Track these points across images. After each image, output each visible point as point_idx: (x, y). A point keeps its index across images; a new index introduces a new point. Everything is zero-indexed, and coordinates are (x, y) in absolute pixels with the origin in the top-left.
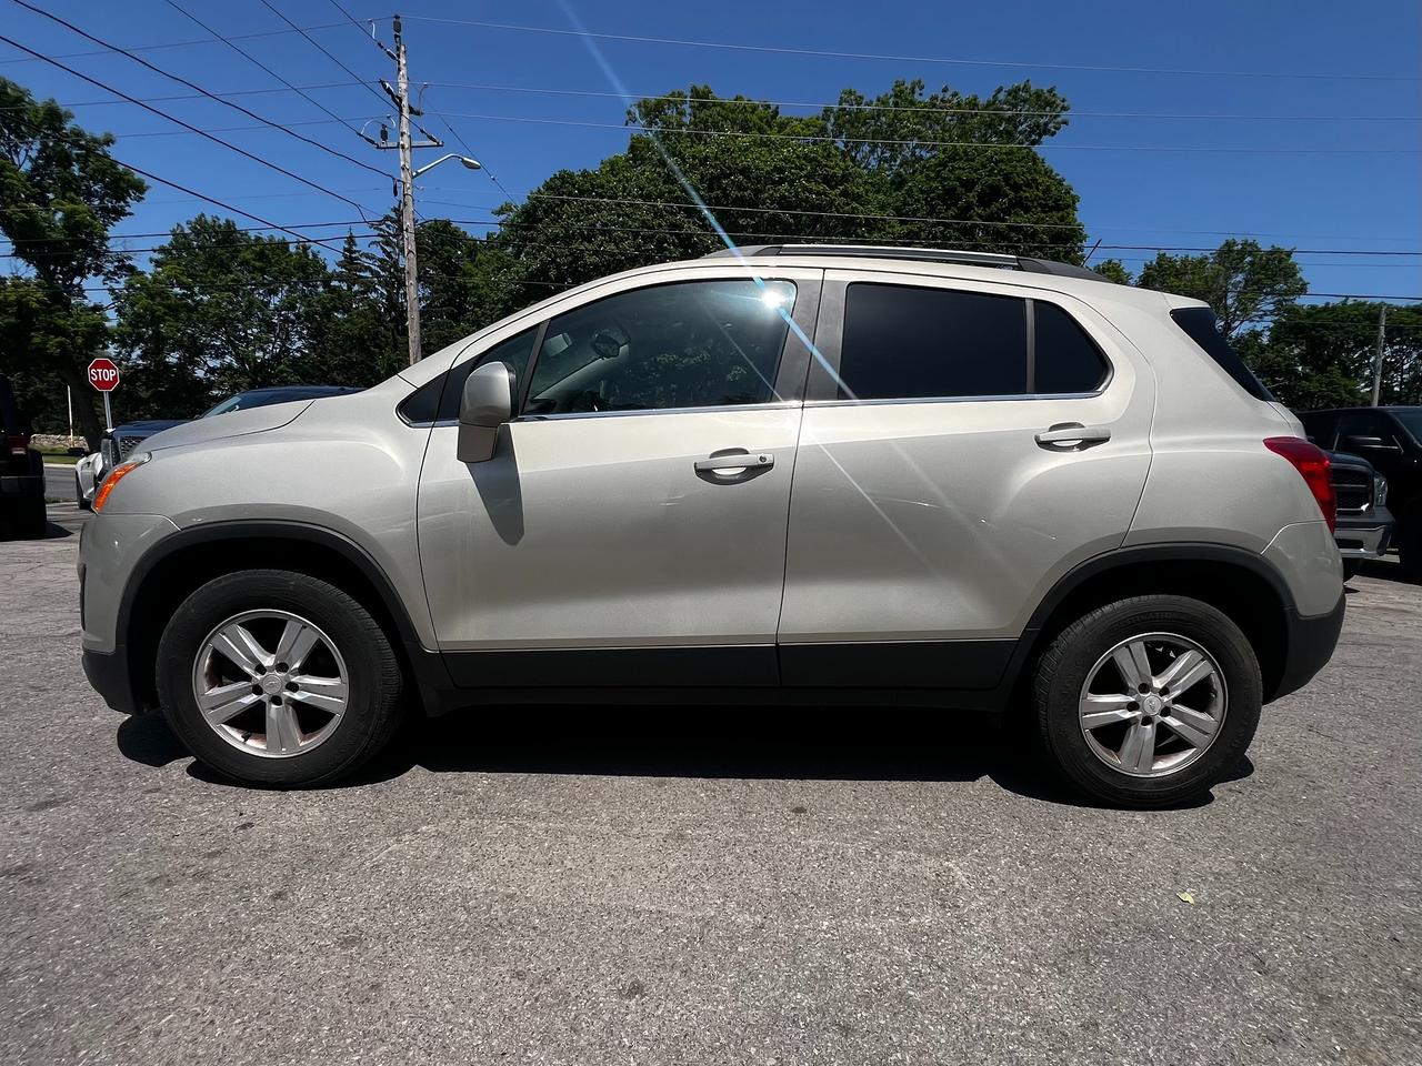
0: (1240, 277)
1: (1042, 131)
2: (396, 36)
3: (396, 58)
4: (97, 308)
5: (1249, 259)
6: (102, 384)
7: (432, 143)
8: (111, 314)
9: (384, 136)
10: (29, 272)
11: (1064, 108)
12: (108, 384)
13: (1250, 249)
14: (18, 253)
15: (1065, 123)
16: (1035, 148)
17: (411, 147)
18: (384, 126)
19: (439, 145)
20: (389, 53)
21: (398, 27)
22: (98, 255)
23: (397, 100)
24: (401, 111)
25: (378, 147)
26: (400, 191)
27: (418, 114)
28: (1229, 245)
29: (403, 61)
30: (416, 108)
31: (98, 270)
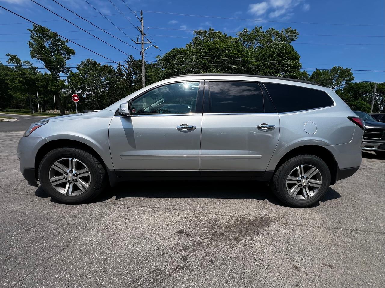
0: (337, 76)
1: (292, 39)
2: (141, 16)
3: (141, 21)
4: (63, 81)
5: (340, 71)
6: (75, 100)
7: (149, 42)
8: (66, 82)
9: (138, 40)
10: (48, 72)
11: (298, 34)
12: (77, 100)
13: (340, 69)
14: (46, 67)
15: (298, 38)
16: (290, 44)
17: (144, 43)
18: (138, 38)
19: (151, 43)
20: (140, 20)
21: (142, 14)
22: (63, 68)
23: (141, 31)
24: (142, 34)
25: (136, 43)
26: (142, 54)
27: (146, 35)
28: (335, 67)
29: (143, 22)
30: (146, 34)
31: (63, 72)
